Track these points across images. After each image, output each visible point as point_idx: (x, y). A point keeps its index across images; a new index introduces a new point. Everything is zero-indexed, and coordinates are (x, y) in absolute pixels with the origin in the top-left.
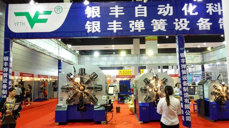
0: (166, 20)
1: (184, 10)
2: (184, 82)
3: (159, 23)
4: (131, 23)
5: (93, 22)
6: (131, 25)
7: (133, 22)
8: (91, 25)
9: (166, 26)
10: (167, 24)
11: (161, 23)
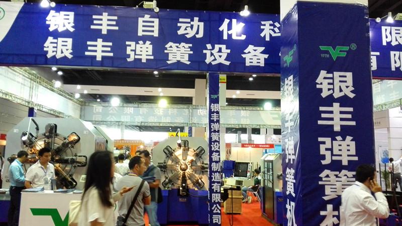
0: (191, 45)
1: (223, 30)
2: (214, 153)
3: (178, 49)
4: (130, 46)
5: (59, 39)
6: (129, 49)
7: (133, 44)
8: (55, 45)
9: (190, 55)
10: (192, 52)
11: (182, 50)
